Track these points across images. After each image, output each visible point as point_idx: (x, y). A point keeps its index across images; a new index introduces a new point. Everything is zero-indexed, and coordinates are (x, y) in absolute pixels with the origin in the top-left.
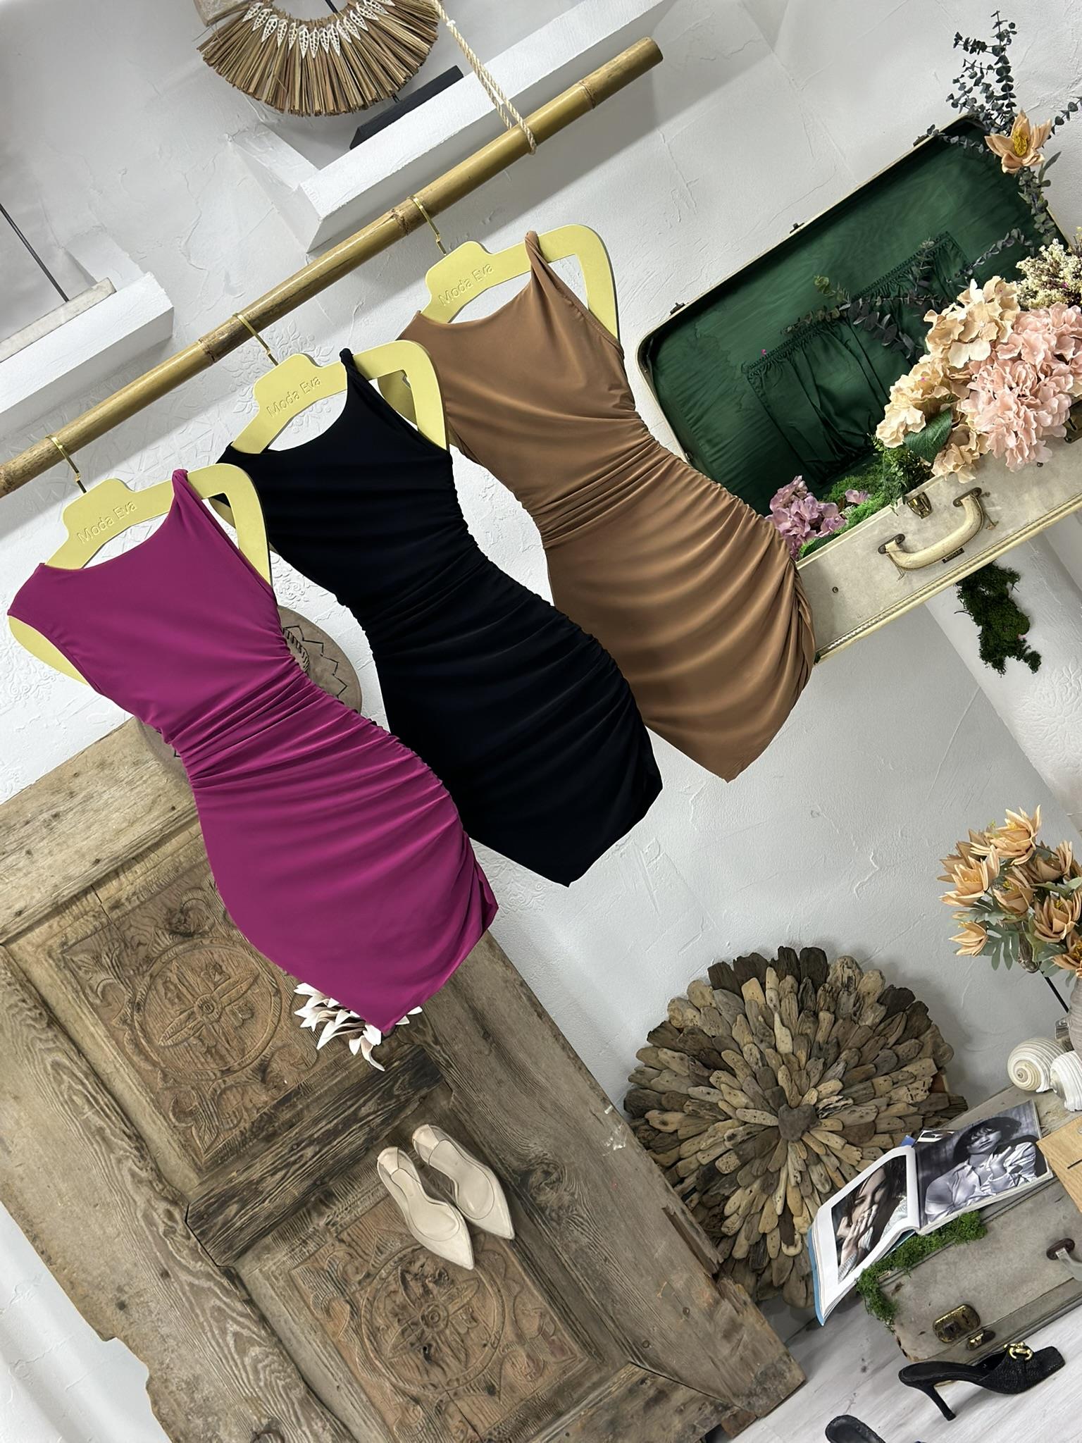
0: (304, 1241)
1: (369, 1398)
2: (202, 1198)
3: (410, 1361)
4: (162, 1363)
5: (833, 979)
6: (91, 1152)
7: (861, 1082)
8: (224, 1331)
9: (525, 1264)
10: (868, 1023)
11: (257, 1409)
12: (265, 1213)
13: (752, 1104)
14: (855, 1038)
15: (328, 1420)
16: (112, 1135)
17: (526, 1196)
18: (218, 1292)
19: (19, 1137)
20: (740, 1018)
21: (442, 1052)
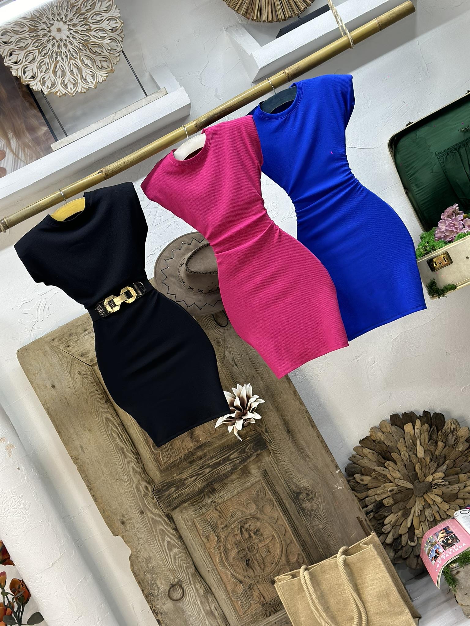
0: (201, 507)
1: (221, 577)
2: (160, 483)
3: (241, 566)
4: (137, 549)
5: (446, 428)
6: (117, 458)
7: (453, 475)
8: (163, 540)
9: (293, 532)
10: (460, 449)
11: (173, 573)
12: (186, 493)
13: (402, 478)
14: (453, 455)
15: (203, 584)
16: (127, 451)
17: (298, 503)
18: (163, 523)
19: (89, 447)
20: (402, 439)
21: (268, 436)
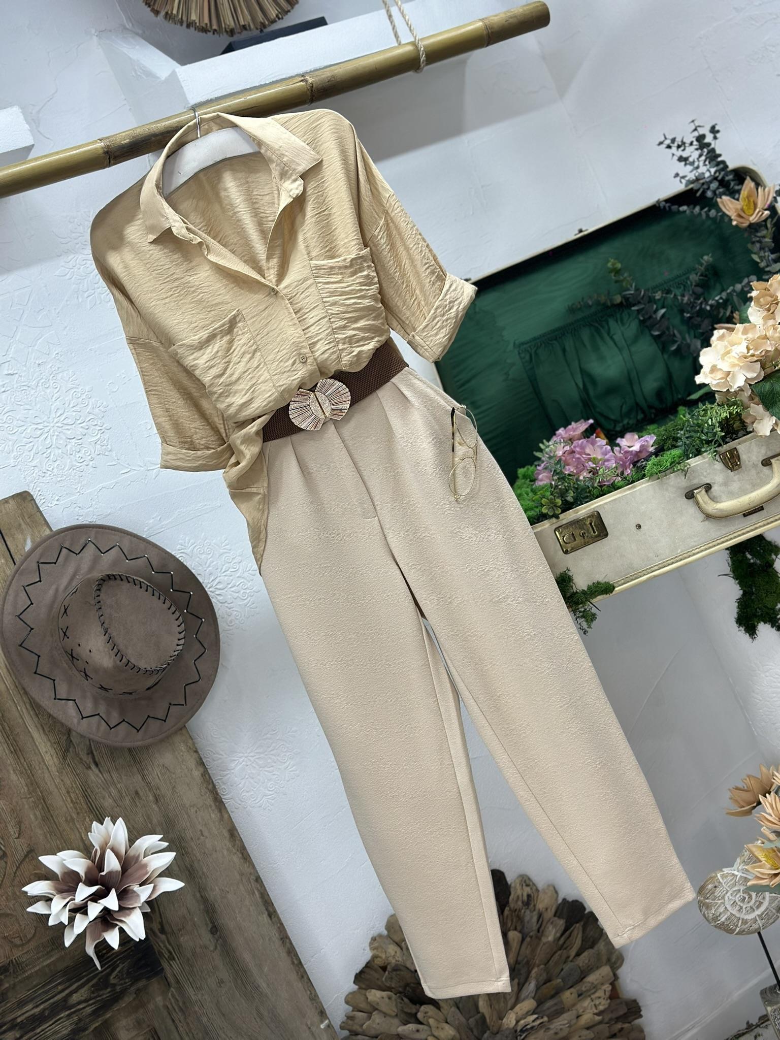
21: (166, 942)
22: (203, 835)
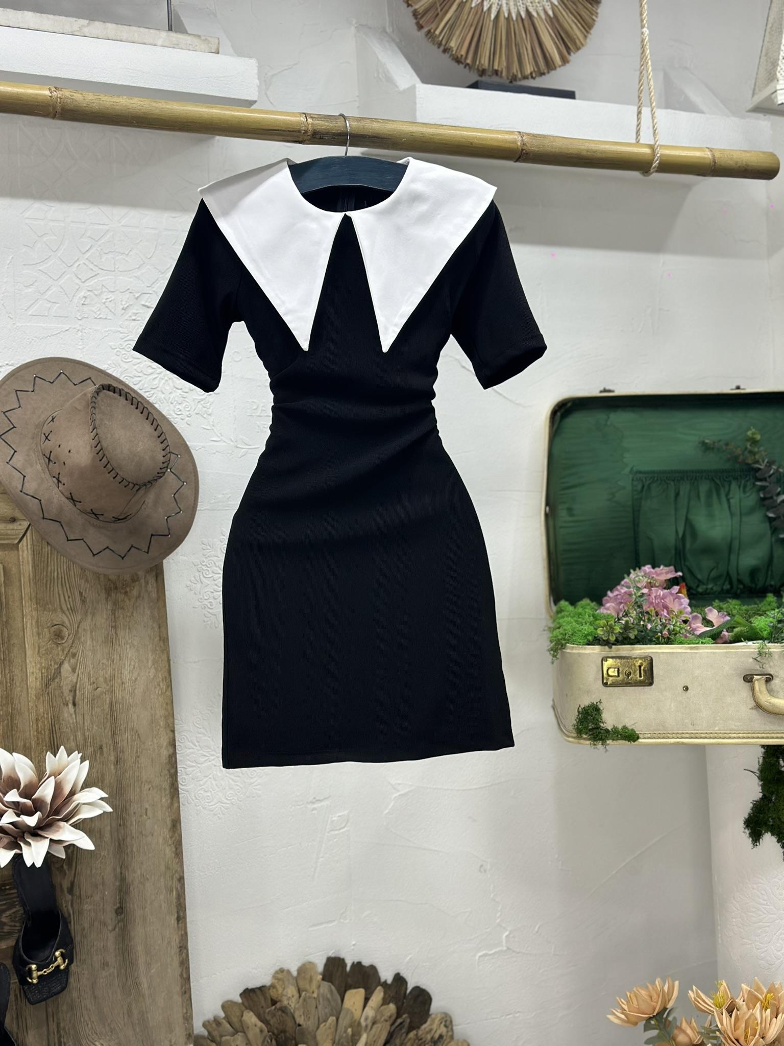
20: (332, 1019)
21: (70, 904)
22: (146, 815)
